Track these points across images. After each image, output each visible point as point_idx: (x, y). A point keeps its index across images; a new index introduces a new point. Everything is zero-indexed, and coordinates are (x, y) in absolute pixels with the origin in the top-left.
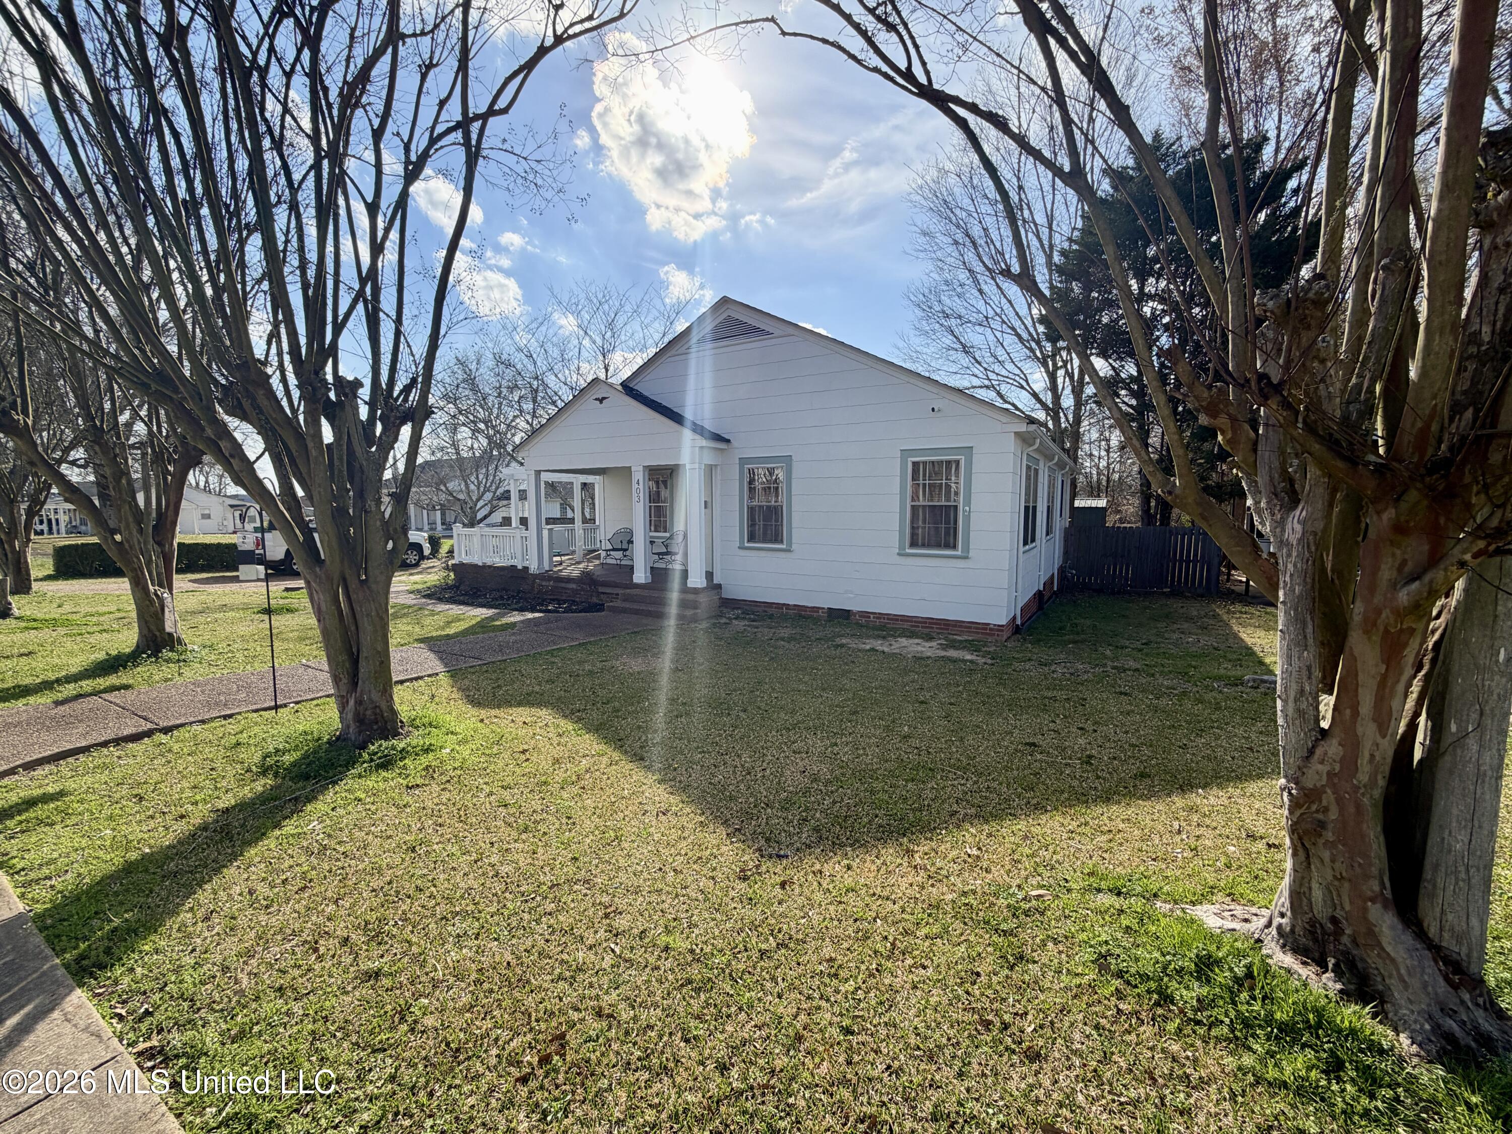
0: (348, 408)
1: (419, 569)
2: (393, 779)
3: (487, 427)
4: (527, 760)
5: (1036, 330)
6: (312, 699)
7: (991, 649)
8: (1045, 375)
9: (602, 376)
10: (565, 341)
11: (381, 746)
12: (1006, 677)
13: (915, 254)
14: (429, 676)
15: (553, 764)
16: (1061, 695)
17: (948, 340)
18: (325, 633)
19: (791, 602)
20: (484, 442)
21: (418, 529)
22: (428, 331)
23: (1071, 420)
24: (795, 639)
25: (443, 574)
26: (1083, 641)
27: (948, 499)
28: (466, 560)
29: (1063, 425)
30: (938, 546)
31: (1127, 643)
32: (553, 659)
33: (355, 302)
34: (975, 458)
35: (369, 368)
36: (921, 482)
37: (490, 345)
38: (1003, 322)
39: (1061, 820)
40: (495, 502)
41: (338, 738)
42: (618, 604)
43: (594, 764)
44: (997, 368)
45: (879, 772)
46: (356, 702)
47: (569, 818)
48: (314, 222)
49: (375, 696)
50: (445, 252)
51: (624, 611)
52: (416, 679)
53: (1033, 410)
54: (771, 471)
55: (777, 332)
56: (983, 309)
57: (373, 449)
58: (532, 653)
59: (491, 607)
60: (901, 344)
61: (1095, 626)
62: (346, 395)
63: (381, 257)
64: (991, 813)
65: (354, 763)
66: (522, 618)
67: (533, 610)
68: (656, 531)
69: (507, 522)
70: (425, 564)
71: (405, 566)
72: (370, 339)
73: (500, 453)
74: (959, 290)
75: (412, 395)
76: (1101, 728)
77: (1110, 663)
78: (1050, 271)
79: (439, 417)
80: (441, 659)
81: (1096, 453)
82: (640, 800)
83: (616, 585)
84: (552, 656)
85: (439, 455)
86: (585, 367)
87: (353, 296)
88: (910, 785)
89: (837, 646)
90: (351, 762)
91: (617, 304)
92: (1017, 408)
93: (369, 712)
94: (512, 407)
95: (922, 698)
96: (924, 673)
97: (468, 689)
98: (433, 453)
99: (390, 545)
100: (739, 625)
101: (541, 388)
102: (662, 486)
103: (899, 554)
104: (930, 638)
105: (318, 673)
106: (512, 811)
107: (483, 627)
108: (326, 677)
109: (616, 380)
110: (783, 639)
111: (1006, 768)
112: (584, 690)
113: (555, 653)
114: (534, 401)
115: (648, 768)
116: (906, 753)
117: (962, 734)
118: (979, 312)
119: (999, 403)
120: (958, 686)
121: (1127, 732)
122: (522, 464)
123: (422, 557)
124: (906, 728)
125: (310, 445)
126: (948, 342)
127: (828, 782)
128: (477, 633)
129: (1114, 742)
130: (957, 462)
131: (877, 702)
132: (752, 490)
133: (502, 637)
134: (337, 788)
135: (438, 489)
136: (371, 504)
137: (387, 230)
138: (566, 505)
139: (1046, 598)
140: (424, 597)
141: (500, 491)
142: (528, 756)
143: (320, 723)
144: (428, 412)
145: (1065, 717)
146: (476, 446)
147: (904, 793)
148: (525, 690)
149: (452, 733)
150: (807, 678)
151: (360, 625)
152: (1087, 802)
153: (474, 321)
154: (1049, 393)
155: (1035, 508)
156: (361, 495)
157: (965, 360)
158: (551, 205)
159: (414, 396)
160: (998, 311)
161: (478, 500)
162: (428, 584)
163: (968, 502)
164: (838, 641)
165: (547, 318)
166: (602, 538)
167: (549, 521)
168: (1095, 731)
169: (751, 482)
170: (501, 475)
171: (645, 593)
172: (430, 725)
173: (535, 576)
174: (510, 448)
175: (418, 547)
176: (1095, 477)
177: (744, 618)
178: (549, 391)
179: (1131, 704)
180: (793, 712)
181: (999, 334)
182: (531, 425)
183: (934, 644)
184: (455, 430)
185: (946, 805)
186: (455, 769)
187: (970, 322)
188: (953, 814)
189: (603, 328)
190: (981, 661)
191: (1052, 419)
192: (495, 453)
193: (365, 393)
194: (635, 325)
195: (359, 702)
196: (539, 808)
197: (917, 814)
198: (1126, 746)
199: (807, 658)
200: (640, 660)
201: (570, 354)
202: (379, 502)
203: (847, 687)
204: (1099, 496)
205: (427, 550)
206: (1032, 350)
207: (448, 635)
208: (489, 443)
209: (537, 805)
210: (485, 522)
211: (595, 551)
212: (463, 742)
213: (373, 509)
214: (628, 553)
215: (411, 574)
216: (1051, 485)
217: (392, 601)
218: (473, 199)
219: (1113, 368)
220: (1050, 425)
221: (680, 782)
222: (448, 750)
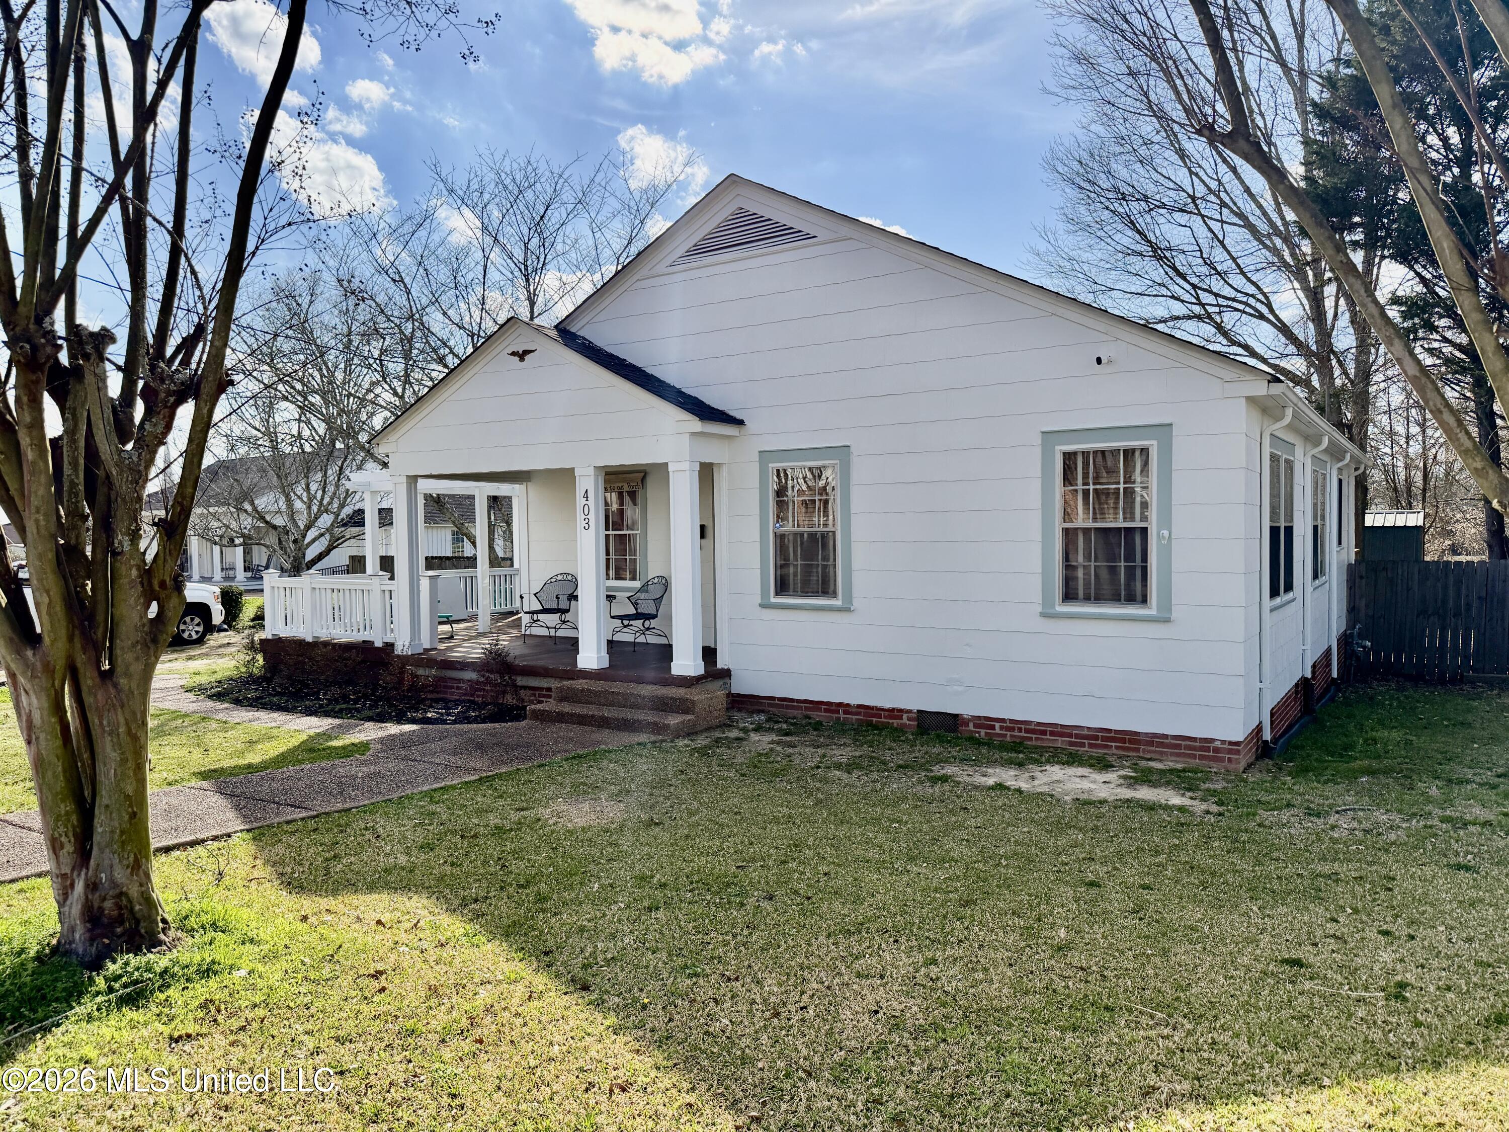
0: (89, 378)
1: (203, 650)
2: (146, 1024)
3: (327, 403)
4: (383, 989)
5: (1283, 218)
6: (12, 881)
7: (1218, 786)
8: (1301, 294)
9: (524, 312)
10: (460, 255)
11: (127, 964)
12: (1245, 837)
13: (1062, 92)
14: (215, 838)
15: (428, 998)
16: (1345, 870)
17: (1127, 238)
18: (39, 764)
19: (853, 701)
20: (321, 428)
21: (205, 580)
22: (226, 247)
23: (1352, 372)
24: (860, 767)
25: (244, 657)
26: (1387, 772)
27: (1129, 514)
28: (285, 632)
29: (1338, 382)
30: (1115, 598)
31: (1469, 774)
32: (432, 808)
33: (107, 201)
34: (1178, 443)
35: (126, 310)
36: (1080, 487)
37: (332, 263)
38: (1223, 204)
39: (1350, 1105)
40: (337, 531)
41: (55, 950)
42: (550, 705)
43: (501, 997)
44: (1217, 285)
45: (1013, 1013)
46: (87, 886)
47: (453, 1096)
48: (43, 73)
49: (120, 875)
50: (257, 113)
51: (561, 718)
52: (193, 844)
53: (1283, 356)
54: (817, 473)
55: (822, 235)
56: (1186, 184)
57: (129, 446)
58: (395, 796)
59: (327, 714)
60: (1042, 246)
61: (1408, 743)
62: (87, 357)
63: (152, 127)
64: (1218, 1090)
65: (80, 995)
66: (381, 734)
67: (400, 720)
68: (618, 577)
69: (357, 565)
70: (215, 639)
71: (179, 643)
72: (129, 262)
73: (348, 447)
74: (1143, 151)
75: (197, 353)
76: (1421, 932)
77: (1437, 811)
78: (1304, 114)
79: (246, 386)
80: (238, 808)
81: (1400, 429)
82: (581, 1063)
83: (545, 673)
84: (431, 801)
85: (242, 450)
86: (494, 298)
87: (104, 191)
88: (1069, 1036)
89: (935, 780)
90: (76, 993)
91: (550, 190)
92: (1253, 354)
93: (108, 904)
94: (369, 366)
95: (1091, 877)
96: (1096, 829)
97: (282, 862)
98: (232, 448)
99: (153, 610)
100: (762, 741)
101: (418, 334)
102: (627, 499)
103: (1043, 615)
104: (1103, 765)
105: (24, 834)
106: (353, 1082)
107: (311, 750)
108: (38, 841)
109: (548, 321)
110: (838, 766)
111: (1247, 1007)
112: (485, 863)
113: (437, 795)
114: (407, 356)
115: (599, 1004)
116: (1063, 978)
117: (1164, 943)
118: (1181, 189)
119: (1219, 345)
120: (1157, 853)
121: (1469, 940)
122: (385, 465)
123: (209, 628)
124: (1062, 933)
125: (24, 440)
126: (1126, 241)
127: (919, 1033)
128: (300, 762)
129: (1448, 957)
130: (1145, 451)
131: (1007, 883)
132: (781, 505)
133: (344, 768)
134: (50, 1039)
135: (240, 510)
136: (122, 540)
137: (162, 85)
138: (462, 534)
139: (1317, 692)
140: (210, 697)
141: (347, 511)
142: (383, 983)
143: (25, 923)
144: (224, 384)
145: (1356, 911)
146: (306, 433)
147: (1058, 1052)
148: (383, 862)
149: (252, 941)
150: (881, 838)
151: (98, 749)
152: (1397, 1070)
153: (304, 228)
154: (1311, 325)
155: (1289, 531)
156: (105, 527)
157: (1157, 272)
158: (434, 33)
159: (200, 353)
160: (1214, 185)
161: (308, 527)
162: (218, 676)
163: (1166, 521)
164: (938, 770)
165: (428, 216)
166: (525, 591)
167: (433, 562)
168: (1412, 938)
169: (781, 492)
170: (348, 485)
171: (598, 686)
172: (214, 926)
173: (405, 660)
174: (363, 437)
175: (201, 610)
176: (1401, 471)
177: (770, 730)
178: (432, 340)
179: (1478, 887)
180: (858, 900)
181: (1216, 226)
182: (401, 397)
183: (1112, 776)
184: (270, 410)
185: (1135, 1077)
186: (255, 1006)
187: (1164, 206)
188: (1148, 1092)
189: (525, 231)
190: (1199, 807)
191: (1317, 370)
192: (339, 445)
193: (117, 352)
194: (580, 226)
195: (92, 886)
196: (400, 1078)
197: (1084, 1091)
198: (1470, 966)
199: (882, 801)
200: (586, 807)
201: (469, 277)
202: (135, 536)
203: (955, 854)
204: (1410, 506)
205: (218, 615)
206: (1276, 252)
207: (250, 766)
208: (330, 428)
209: (397, 1072)
210: (319, 565)
211: (512, 613)
212: (271, 957)
213: (127, 547)
214: (568, 617)
215: (190, 658)
216: (1319, 487)
217: (154, 706)
218: (305, 27)
219: (1423, 279)
220: (1315, 381)
221: (652, 1030)
222: (243, 973)
